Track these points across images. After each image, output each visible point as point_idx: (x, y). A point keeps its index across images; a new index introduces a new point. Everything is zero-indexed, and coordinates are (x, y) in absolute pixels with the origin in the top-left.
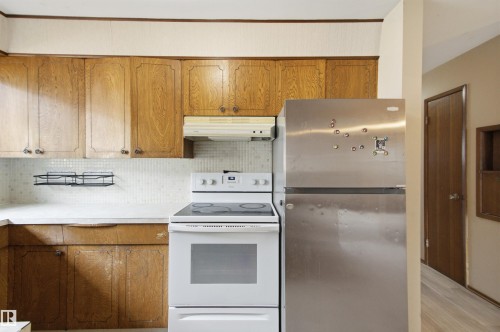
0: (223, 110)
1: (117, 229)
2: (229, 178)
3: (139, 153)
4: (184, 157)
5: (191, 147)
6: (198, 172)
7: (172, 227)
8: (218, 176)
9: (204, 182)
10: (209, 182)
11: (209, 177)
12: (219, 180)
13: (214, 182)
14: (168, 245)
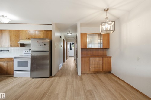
0: (27, 39)
1: (6, 59)
3: (11, 46)
4: (20, 47)
5: (23, 45)
7: (14, 58)
8: (29, 50)
9: (26, 51)
11: (27, 51)
14: (13, 61)
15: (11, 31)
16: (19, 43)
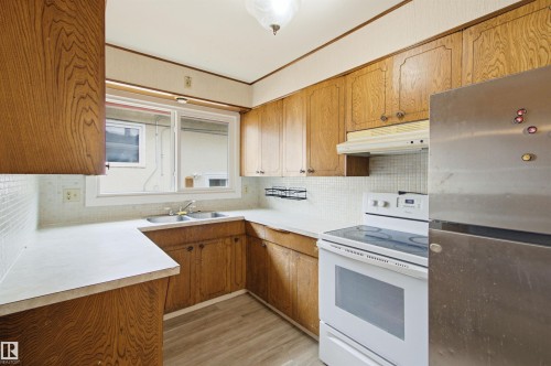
0: (384, 119)
1: (291, 237)
2: (407, 201)
3: (311, 172)
4: (348, 175)
5: (360, 165)
6: (374, 191)
7: (320, 243)
8: (392, 198)
9: (376, 203)
10: (381, 204)
11: (381, 198)
12: (393, 203)
13: (386, 204)
14: (317, 259)
15: (310, 91)
16: (342, 149)
